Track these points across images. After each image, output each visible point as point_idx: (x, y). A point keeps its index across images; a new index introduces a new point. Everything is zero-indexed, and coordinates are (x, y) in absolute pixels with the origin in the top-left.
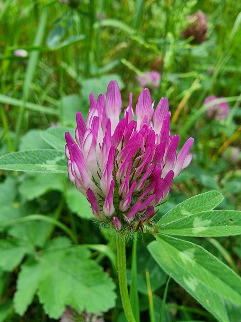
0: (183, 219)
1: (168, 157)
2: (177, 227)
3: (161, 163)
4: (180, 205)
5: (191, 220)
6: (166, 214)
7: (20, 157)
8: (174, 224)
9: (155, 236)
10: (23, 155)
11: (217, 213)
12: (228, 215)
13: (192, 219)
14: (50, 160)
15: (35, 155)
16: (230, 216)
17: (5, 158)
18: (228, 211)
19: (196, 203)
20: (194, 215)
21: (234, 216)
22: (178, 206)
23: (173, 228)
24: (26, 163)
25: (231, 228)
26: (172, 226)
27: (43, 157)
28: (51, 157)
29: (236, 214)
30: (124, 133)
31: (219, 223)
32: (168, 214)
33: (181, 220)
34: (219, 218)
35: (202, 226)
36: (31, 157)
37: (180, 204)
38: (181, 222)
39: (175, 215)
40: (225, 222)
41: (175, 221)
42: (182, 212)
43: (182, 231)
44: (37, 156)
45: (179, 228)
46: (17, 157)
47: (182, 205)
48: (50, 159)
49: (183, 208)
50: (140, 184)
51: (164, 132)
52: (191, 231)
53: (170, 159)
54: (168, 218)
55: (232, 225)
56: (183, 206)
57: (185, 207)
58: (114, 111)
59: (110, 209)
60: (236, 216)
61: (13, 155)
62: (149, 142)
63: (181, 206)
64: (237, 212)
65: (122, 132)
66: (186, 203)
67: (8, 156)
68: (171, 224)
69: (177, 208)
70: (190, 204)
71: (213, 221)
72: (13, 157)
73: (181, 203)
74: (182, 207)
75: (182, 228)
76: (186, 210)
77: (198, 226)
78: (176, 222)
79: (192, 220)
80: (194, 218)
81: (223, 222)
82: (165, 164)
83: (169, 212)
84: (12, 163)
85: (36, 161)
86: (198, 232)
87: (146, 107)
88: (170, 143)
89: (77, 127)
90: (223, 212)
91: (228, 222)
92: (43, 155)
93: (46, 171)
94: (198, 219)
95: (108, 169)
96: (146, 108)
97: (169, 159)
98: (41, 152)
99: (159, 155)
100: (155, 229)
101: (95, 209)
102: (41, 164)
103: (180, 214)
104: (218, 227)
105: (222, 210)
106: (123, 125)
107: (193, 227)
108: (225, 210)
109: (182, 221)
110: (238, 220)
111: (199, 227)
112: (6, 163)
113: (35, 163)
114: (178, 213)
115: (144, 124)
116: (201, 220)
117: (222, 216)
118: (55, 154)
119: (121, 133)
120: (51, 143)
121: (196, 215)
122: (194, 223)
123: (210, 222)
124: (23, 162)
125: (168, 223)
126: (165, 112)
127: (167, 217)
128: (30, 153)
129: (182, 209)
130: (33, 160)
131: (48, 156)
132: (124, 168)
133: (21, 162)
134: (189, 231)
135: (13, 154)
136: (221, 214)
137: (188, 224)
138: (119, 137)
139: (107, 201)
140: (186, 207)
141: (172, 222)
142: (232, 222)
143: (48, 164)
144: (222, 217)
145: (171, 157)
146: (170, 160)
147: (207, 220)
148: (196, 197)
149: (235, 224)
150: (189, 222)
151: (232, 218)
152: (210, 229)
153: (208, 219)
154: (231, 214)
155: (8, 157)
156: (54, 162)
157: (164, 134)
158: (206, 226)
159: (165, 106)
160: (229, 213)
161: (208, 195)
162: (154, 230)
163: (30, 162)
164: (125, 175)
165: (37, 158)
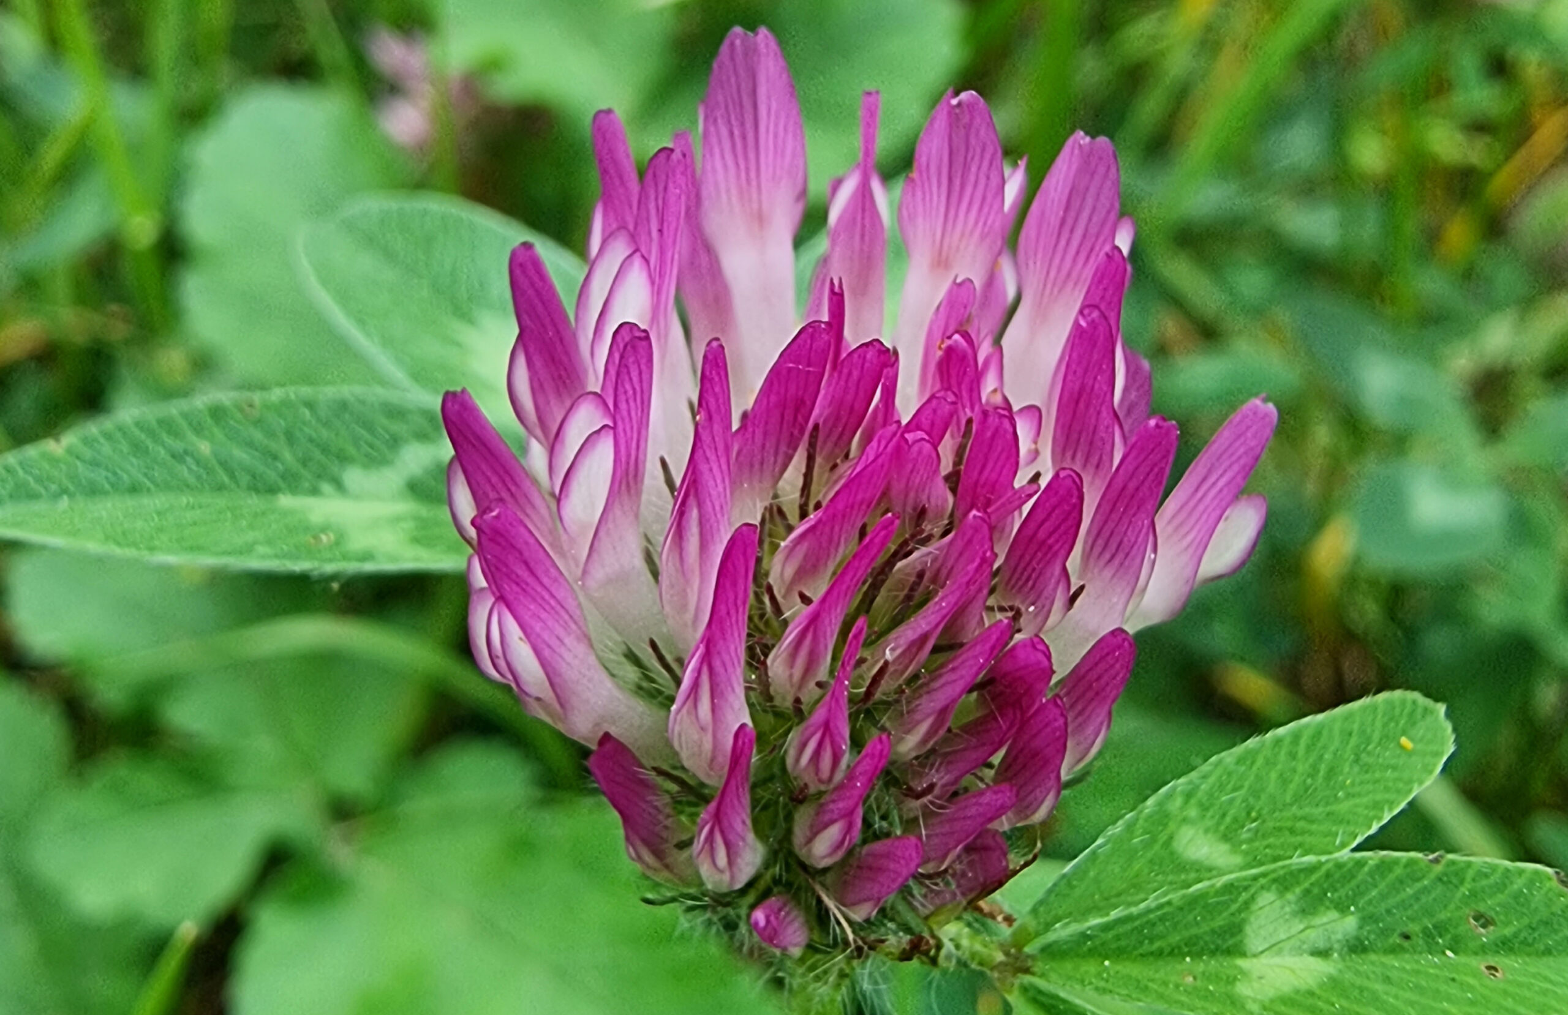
0: (1184, 896)
1: (1100, 542)
2: (1146, 947)
3: (1055, 590)
4: (1170, 796)
5: (1234, 907)
6: (1087, 858)
7: (178, 446)
8: (1128, 927)
9: (1010, 992)
10: (199, 430)
11: (1398, 871)
12: (1464, 890)
13: (1241, 900)
14: (366, 466)
15: (271, 434)
16: (1473, 894)
17: (88, 454)
18: (1469, 865)
19: (1272, 786)
20: (1255, 878)
21: (1501, 897)
22: (1160, 804)
23: (1119, 954)
24: (220, 488)
25: (1475, 974)
26: (1118, 938)
27: (325, 450)
28: (371, 446)
29: (1515, 887)
30: (816, 412)
31: (1407, 937)
32: (1094, 852)
33: (1169, 903)
34: (1403, 905)
35: (1298, 951)
36: (250, 445)
37: (1174, 788)
38: (1169, 916)
39: (1136, 866)
40: (1441, 929)
41: (1134, 910)
42: (1184, 841)
43: (1174, 978)
44: (282, 438)
45: (1159, 954)
46: (163, 444)
47: (1188, 796)
48: (367, 455)
49: (1193, 812)
50: (918, 722)
51: (1080, 394)
52: (1231, 981)
53: (1113, 557)
54: (1097, 881)
55: (1483, 950)
56: (1193, 801)
57: (1204, 808)
58: (760, 219)
59: (731, 862)
60: (1517, 896)
61: (137, 432)
62: (976, 473)
63: (1178, 801)
64: (1521, 872)
65: (802, 406)
66: (1212, 780)
67: (108, 436)
68: (1106, 928)
69: (1150, 816)
70: (1235, 790)
71: (1367, 919)
72: (138, 449)
73: (1182, 780)
74: (1182, 809)
75: (1175, 953)
76: (1206, 831)
77: (1274, 948)
78: (1139, 916)
79: (1240, 911)
80: (1253, 898)
81: (1427, 934)
82: (1082, 588)
83: (1099, 841)
84: (134, 489)
85: (283, 477)
86: (1271, 993)
87: (970, 204)
88: (1116, 462)
89: (520, 337)
90: (1438, 868)
91: (1462, 929)
92: (325, 433)
93: (345, 557)
94: (1278, 903)
95: (717, 663)
96: (968, 210)
97: (1107, 556)
98: (307, 412)
99: (1039, 549)
100: (1013, 951)
101: (646, 843)
102: (315, 492)
103: (1172, 853)
104: (1394, 962)
105: (1431, 857)
106: (809, 365)
107: (1243, 955)
108: (1450, 856)
109: (1181, 909)
110: (1526, 921)
111: (1280, 952)
112: (93, 491)
113: (272, 490)
114: (1157, 847)
115: (948, 342)
116: (1294, 914)
117: (1425, 890)
118: (397, 427)
119: (797, 410)
120: (368, 335)
121: (1264, 875)
122: (1248, 930)
123: (1349, 924)
124: (199, 478)
125: (1095, 921)
126: (1093, 230)
127: (1092, 874)
128: (239, 416)
129: (1185, 820)
130: (260, 468)
131: (356, 441)
132: (815, 639)
133: (192, 480)
134: (1216, 978)
135: (137, 424)
136: (1418, 880)
137: (1213, 931)
138: (785, 435)
139: (711, 832)
140: (1207, 809)
141: (1114, 914)
142: (1486, 935)
143: (357, 497)
144: (1424, 899)
145: (1120, 543)
146: (1116, 561)
147: (1333, 914)
148: (1278, 741)
149: (1505, 946)
150: (1219, 922)
151: (1489, 905)
152: (1348, 976)
153: (1342, 908)
154: (1484, 882)
155: (106, 448)
156: (392, 478)
157: (1082, 405)
158: (1322, 953)
159: (1093, 191)
160: (1470, 874)
161: (1356, 727)
162: (1007, 954)
163: (245, 479)
164: (822, 673)
165: (287, 455)
